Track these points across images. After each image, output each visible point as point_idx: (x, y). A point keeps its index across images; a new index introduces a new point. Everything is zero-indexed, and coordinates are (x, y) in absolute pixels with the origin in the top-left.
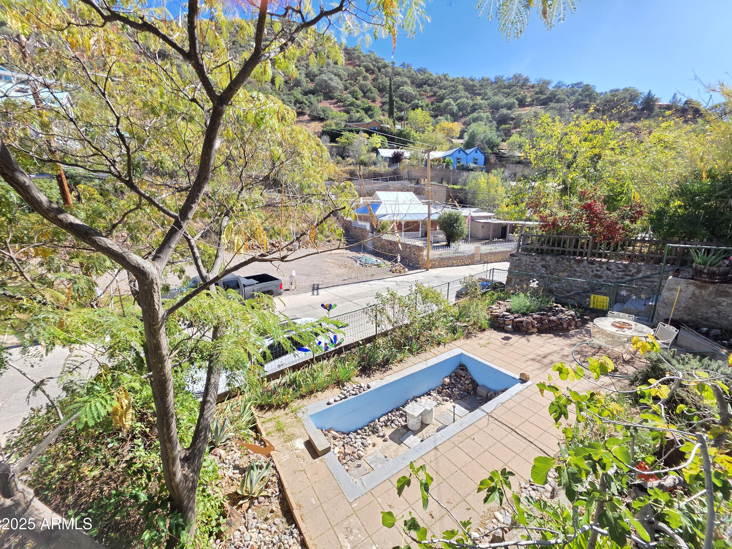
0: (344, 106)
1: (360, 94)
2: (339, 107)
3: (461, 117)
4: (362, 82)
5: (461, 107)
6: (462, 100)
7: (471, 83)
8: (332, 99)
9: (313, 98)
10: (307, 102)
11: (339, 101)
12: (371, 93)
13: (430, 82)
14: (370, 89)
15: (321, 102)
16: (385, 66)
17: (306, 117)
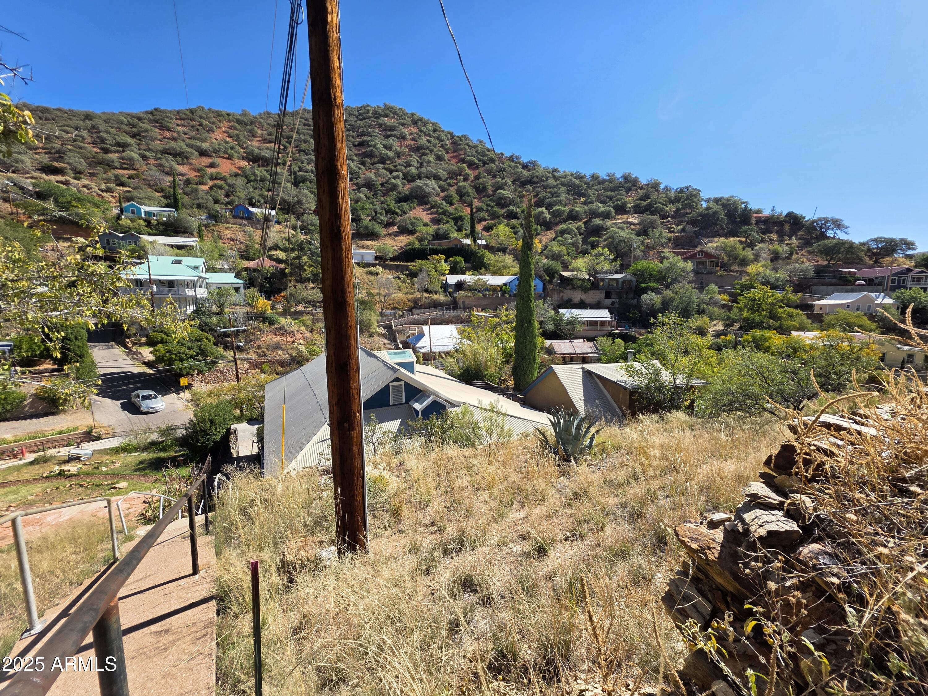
0: (436, 213)
1: (456, 198)
2: (431, 214)
3: (557, 224)
4: (461, 184)
5: (556, 214)
6: (558, 207)
7: (577, 182)
8: (426, 204)
9: (405, 206)
10: (399, 211)
11: (432, 207)
12: (468, 196)
13: (535, 179)
14: (468, 192)
15: (414, 208)
16: (492, 161)
17: (395, 229)
